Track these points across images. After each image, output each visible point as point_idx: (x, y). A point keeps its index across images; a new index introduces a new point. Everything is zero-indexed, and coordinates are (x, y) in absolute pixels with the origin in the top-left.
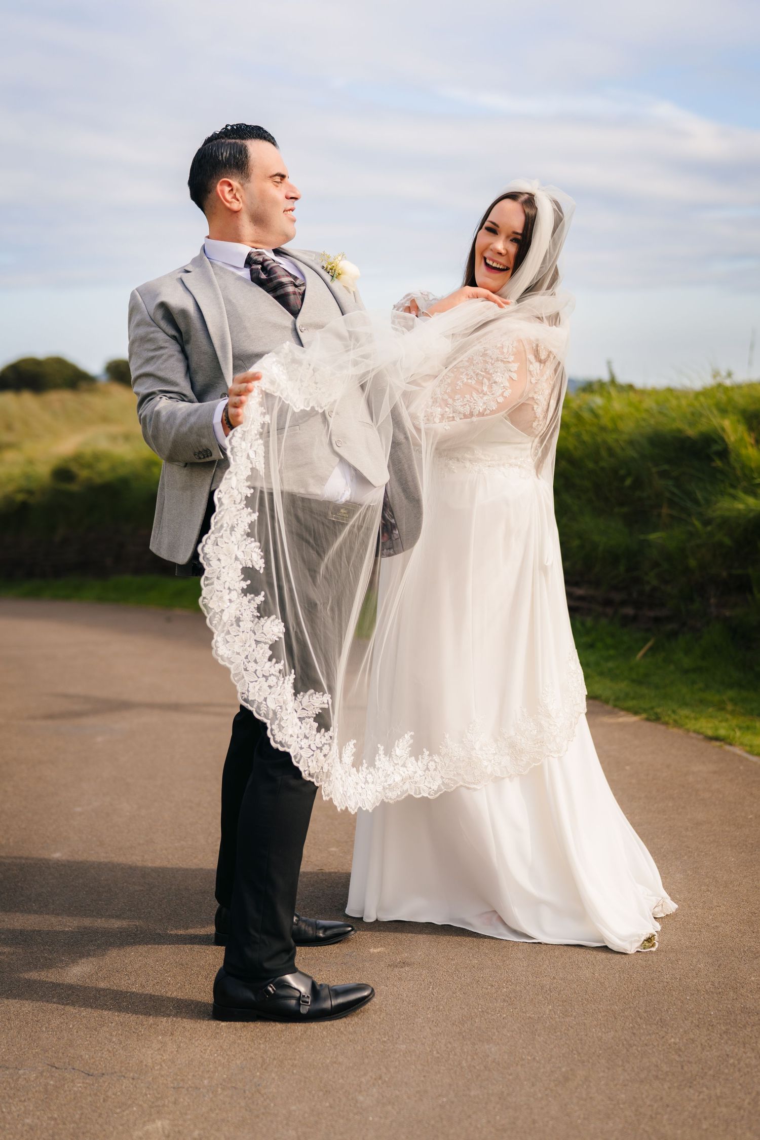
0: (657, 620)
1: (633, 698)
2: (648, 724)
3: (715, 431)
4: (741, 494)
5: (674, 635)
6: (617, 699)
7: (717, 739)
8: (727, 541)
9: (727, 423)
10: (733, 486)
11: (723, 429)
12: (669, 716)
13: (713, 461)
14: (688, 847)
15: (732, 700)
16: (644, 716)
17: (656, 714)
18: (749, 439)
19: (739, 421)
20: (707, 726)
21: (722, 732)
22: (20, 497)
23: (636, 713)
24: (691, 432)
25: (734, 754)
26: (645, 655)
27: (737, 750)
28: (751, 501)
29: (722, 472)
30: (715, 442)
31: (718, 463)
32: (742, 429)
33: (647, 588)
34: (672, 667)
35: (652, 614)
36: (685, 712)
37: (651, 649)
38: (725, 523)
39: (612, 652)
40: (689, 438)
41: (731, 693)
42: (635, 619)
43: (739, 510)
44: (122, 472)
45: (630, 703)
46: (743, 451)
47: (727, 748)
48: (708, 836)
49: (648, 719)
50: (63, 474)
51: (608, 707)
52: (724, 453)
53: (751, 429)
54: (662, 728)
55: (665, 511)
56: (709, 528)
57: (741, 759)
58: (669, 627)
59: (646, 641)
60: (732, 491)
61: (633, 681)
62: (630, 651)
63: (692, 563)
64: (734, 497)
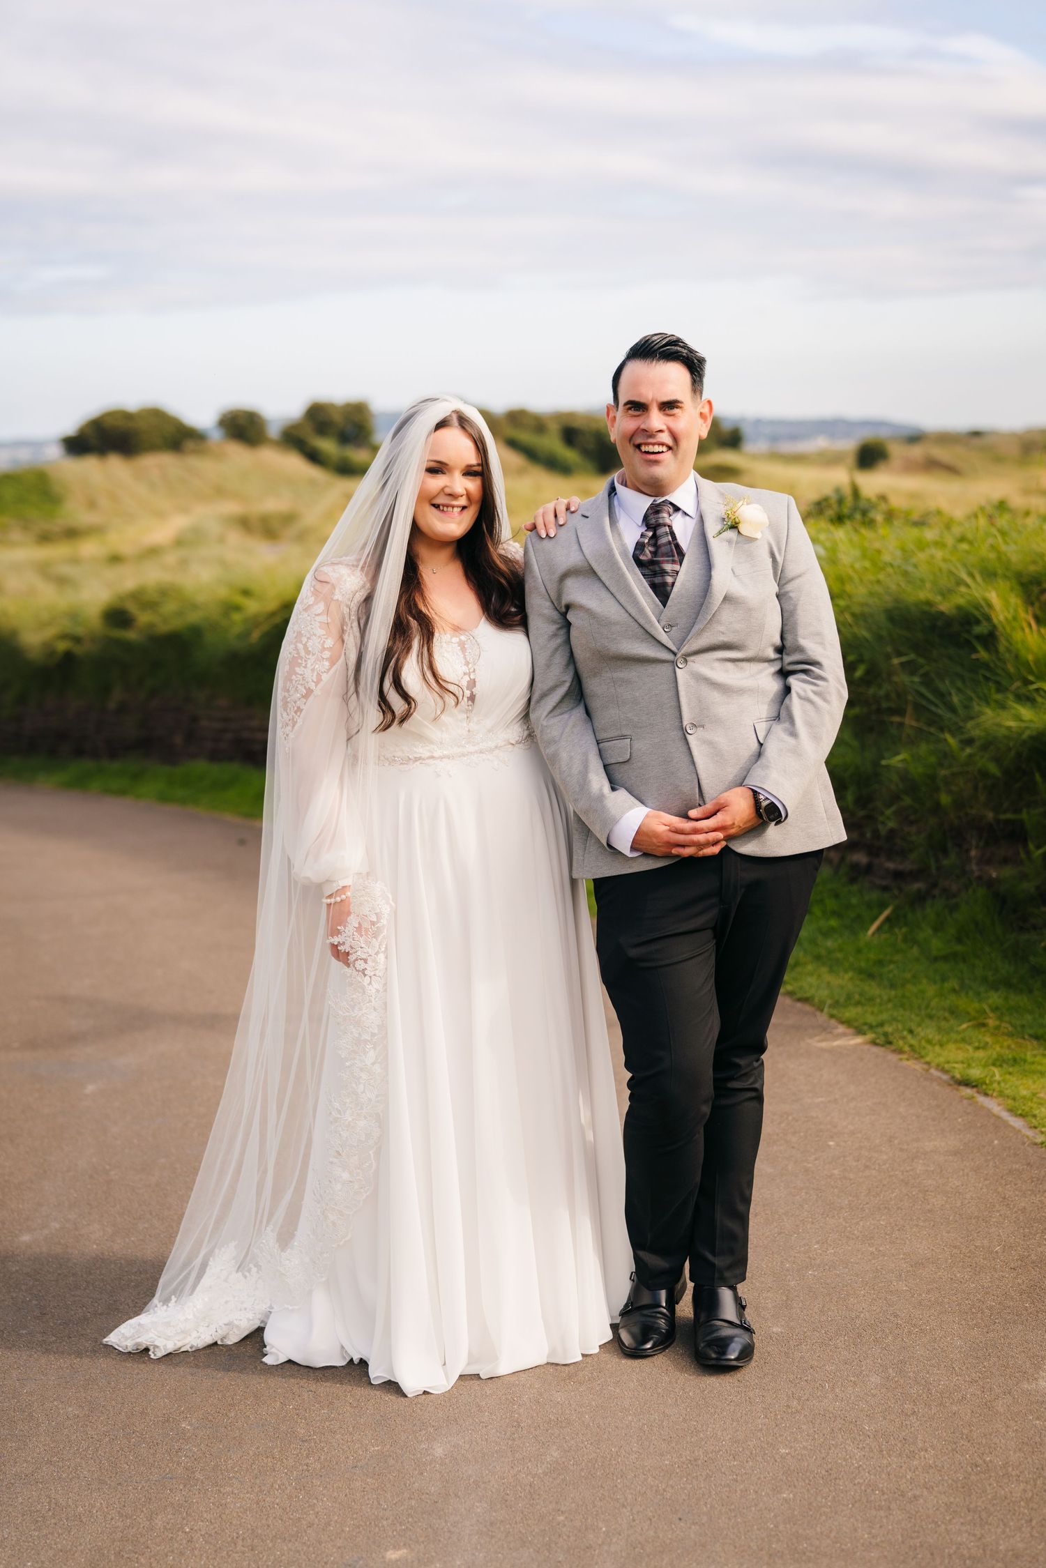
0: (898, 875)
1: (858, 1003)
2: (875, 1049)
3: (978, 607)
4: (1011, 703)
5: (920, 899)
6: (836, 1004)
7: (966, 1083)
8: (993, 769)
9: (993, 597)
10: (1001, 688)
11: (990, 606)
12: (904, 1038)
13: (975, 650)
14: (896, 1316)
15: (995, 1009)
16: (870, 1036)
17: (886, 1034)
18: (1026, 616)
19: (1012, 589)
20: (955, 1056)
21: (975, 1073)
22: (62, 646)
23: (860, 1032)
24: (945, 606)
25: (989, 1114)
26: (879, 929)
27: (993, 1105)
28: (1026, 713)
29: (986, 666)
30: (978, 622)
31: (983, 654)
32: (1015, 601)
33: (883, 831)
34: (915, 951)
35: (891, 865)
36: (929, 1031)
37: (888, 919)
38: (988, 744)
39: (833, 922)
40: (942, 613)
41: (995, 998)
42: (869, 869)
43: (1009, 728)
44: (193, 617)
45: (850, 1013)
46: (1017, 636)
47: (981, 1099)
48: (928, 1292)
49: (874, 1043)
50: (117, 617)
51: (822, 1018)
52: (990, 640)
53: (1029, 601)
54: (893, 1058)
55: (909, 721)
56: (968, 750)
57: (999, 1123)
58: (917, 886)
59: (882, 906)
60: (999, 697)
61: (861, 971)
62: (860, 922)
63: (945, 799)
64: (1002, 706)
